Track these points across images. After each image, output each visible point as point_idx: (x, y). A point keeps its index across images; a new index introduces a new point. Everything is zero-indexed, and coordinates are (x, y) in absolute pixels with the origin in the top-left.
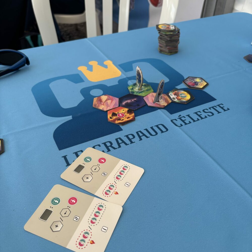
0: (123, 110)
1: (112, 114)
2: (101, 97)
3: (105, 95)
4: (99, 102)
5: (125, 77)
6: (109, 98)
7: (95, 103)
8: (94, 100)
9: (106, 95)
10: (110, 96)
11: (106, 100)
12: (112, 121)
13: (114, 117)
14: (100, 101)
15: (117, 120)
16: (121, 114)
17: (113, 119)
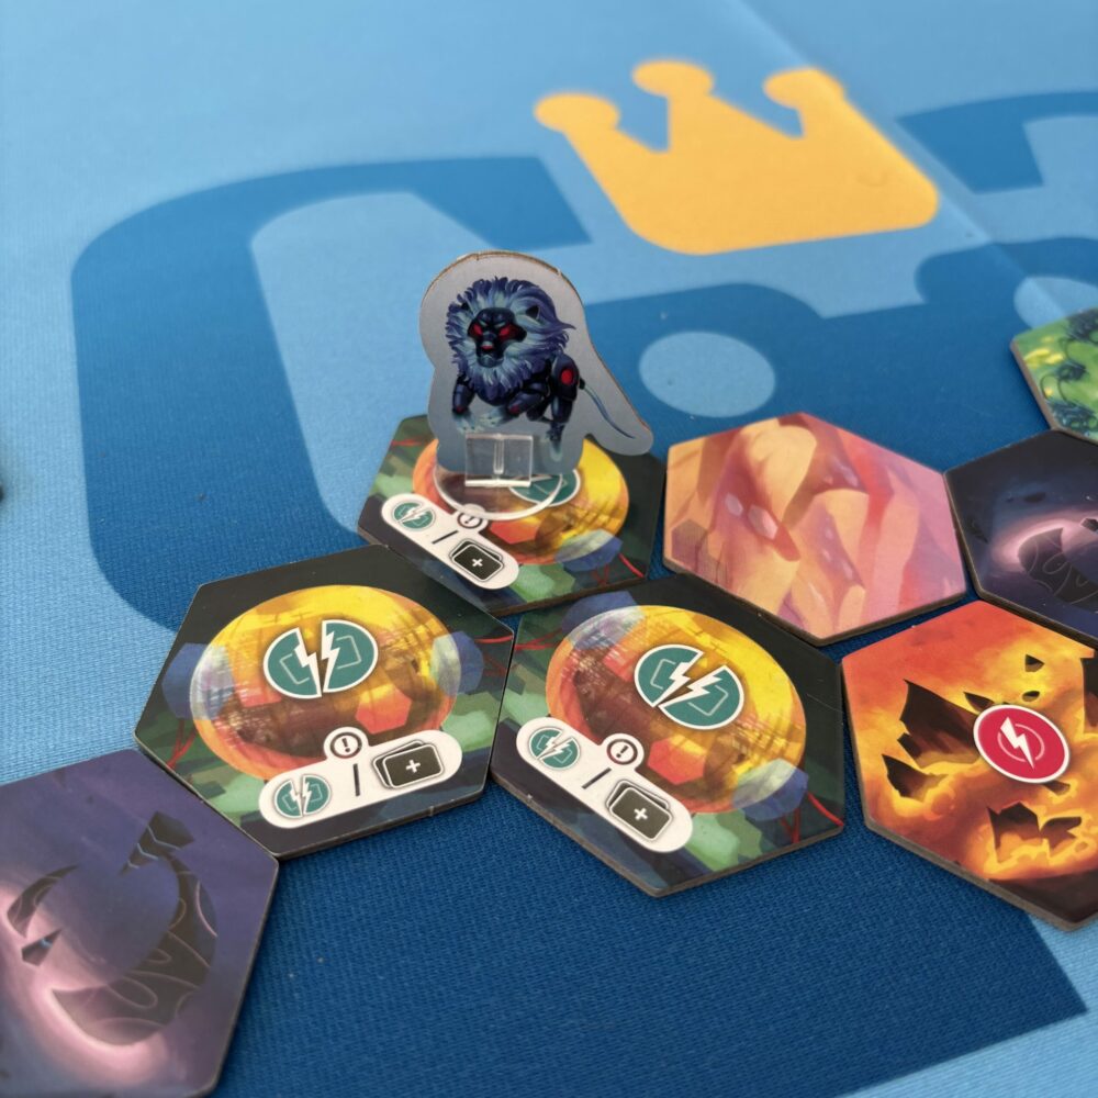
0: (1033, 663)
1: (905, 718)
2: (743, 444)
3: (789, 418)
4: (734, 506)
5: (981, 238)
6: (835, 459)
7: (684, 510)
8: (672, 476)
9: (799, 422)
10: (846, 437)
11: (812, 488)
12: (917, 827)
13: (946, 773)
14: (743, 485)
15: (987, 829)
16: (1017, 717)
17: (931, 794)
